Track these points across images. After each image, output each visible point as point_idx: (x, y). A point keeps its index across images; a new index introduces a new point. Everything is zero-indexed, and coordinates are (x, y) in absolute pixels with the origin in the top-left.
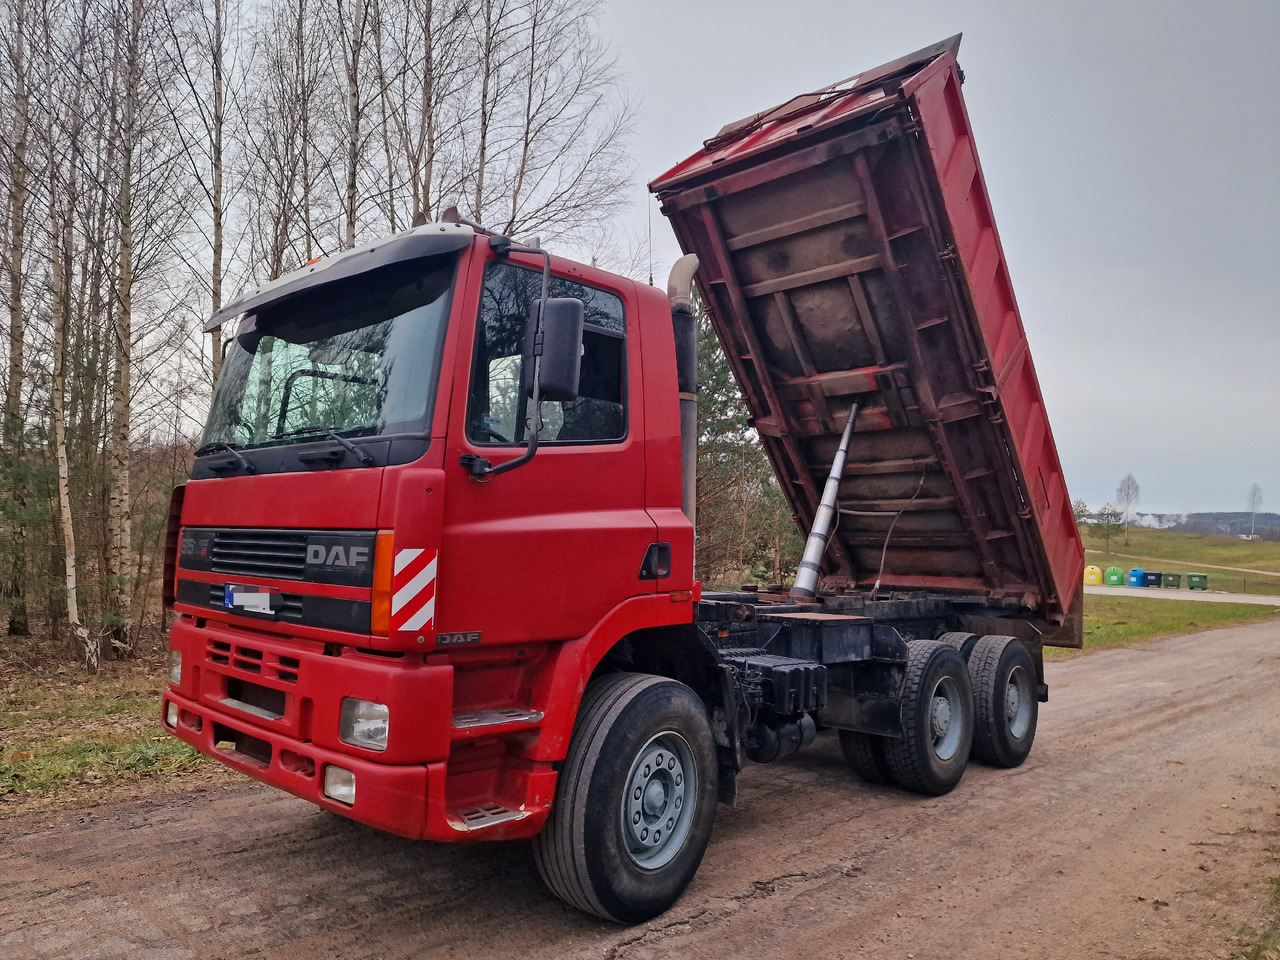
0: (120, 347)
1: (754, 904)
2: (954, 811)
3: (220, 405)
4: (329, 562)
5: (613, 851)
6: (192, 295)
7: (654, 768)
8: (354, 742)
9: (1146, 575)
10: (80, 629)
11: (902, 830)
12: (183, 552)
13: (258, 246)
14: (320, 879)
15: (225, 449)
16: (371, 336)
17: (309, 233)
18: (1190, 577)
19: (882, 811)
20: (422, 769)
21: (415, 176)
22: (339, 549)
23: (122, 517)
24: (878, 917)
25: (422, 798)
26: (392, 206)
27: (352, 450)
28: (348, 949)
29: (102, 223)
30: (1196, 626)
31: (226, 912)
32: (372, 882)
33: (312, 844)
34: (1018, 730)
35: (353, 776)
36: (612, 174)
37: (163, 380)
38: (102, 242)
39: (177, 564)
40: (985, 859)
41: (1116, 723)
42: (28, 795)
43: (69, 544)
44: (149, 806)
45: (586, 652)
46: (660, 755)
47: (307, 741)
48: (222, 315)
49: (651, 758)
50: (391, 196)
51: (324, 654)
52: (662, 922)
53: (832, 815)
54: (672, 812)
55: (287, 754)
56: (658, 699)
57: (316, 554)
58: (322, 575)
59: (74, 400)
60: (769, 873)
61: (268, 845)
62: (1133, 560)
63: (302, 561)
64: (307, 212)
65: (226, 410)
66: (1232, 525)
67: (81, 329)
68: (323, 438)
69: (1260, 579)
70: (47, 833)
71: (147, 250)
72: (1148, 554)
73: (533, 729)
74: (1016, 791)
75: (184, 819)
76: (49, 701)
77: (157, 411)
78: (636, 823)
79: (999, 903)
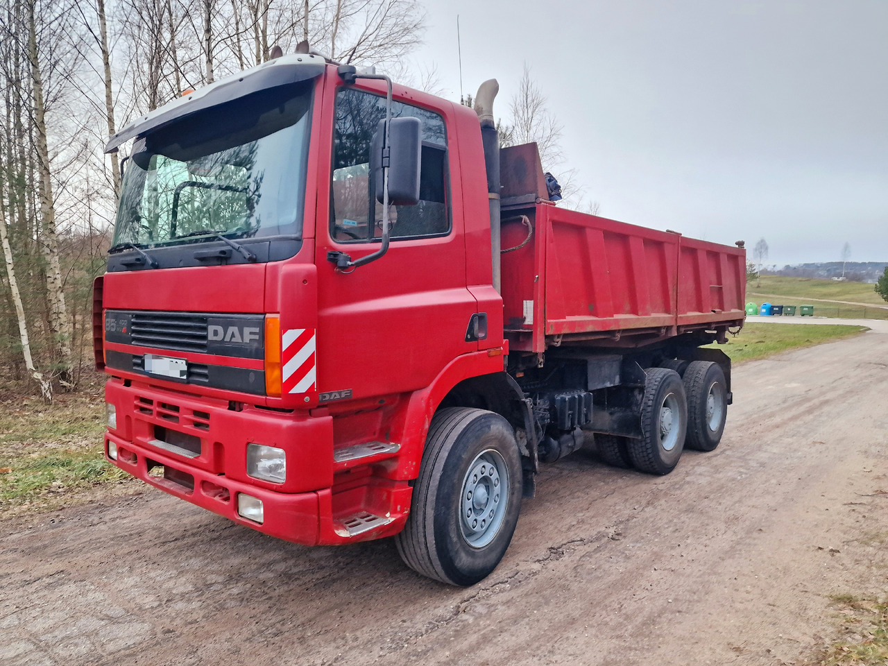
0: (41, 163)
1: (551, 565)
2: (677, 486)
3: (124, 207)
4: (227, 339)
5: (455, 539)
6: (91, 121)
7: (480, 476)
8: (259, 476)
9: (773, 307)
10: (36, 373)
11: (644, 502)
12: (108, 329)
13: (138, 80)
14: (235, 561)
15: (131, 247)
16: (238, 153)
17: (177, 69)
18: (802, 307)
19: (628, 489)
20: (314, 495)
21: (255, 23)
22: (234, 329)
23: (57, 291)
24: (641, 571)
25: (315, 516)
26: (239, 47)
27: (238, 250)
28: (264, 617)
29: (17, 66)
30: (811, 342)
31: (169, 590)
32: (274, 562)
33: (226, 533)
34: (714, 425)
35: (261, 502)
36: (406, 19)
37: (76, 187)
38: (18, 81)
39: (104, 338)
40: (706, 522)
41: (772, 415)
42: (10, 504)
43: (20, 313)
44: (102, 507)
45: (429, 398)
46: (484, 467)
47: (221, 474)
48: (118, 138)
49: (477, 470)
50: (238, 39)
51: (229, 409)
52: (489, 582)
53: (594, 493)
54: (492, 505)
55: (206, 484)
56: (482, 427)
57: (216, 333)
58: (223, 349)
59: (11, 204)
60: (558, 540)
61: (194, 535)
62: (762, 297)
63: (205, 338)
64: (174, 52)
65: (129, 212)
66: (828, 271)
67: (10, 150)
68: (213, 239)
69: (850, 308)
70: (27, 532)
71: (53, 86)
72: (773, 293)
73: (393, 457)
74: (717, 469)
75: (129, 517)
76: (19, 426)
77: (75, 211)
78: (468, 517)
79: (722, 556)
